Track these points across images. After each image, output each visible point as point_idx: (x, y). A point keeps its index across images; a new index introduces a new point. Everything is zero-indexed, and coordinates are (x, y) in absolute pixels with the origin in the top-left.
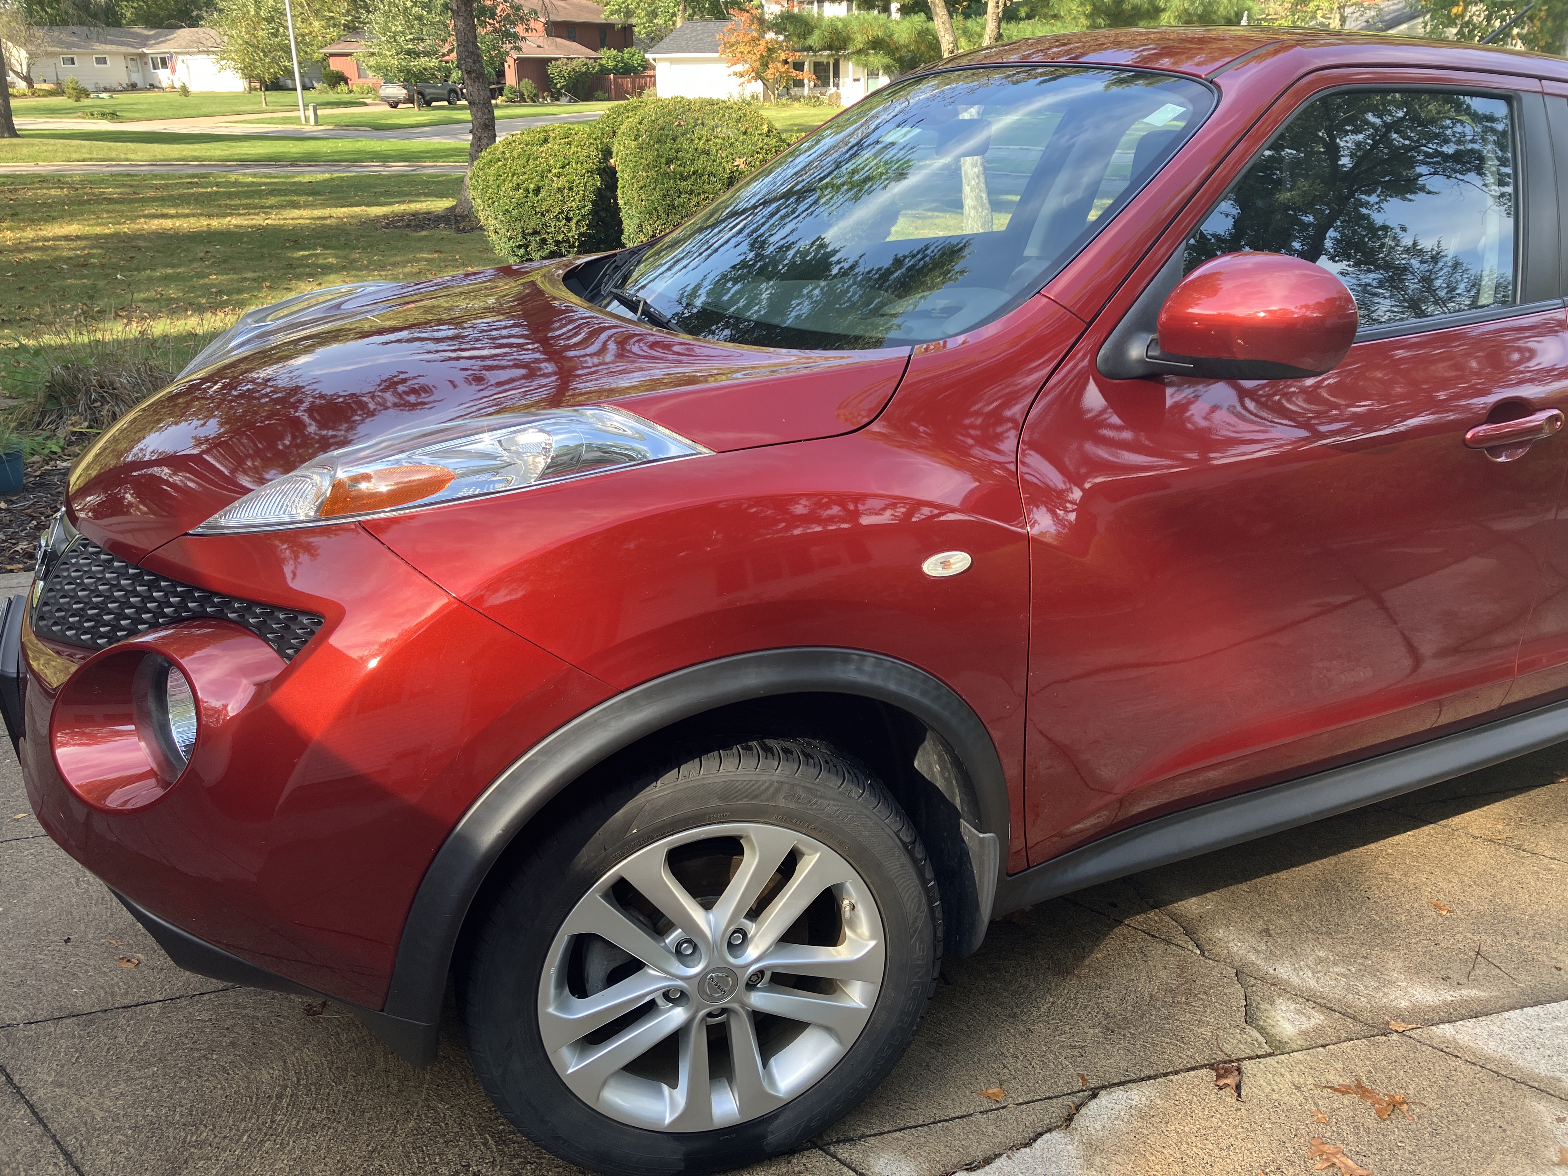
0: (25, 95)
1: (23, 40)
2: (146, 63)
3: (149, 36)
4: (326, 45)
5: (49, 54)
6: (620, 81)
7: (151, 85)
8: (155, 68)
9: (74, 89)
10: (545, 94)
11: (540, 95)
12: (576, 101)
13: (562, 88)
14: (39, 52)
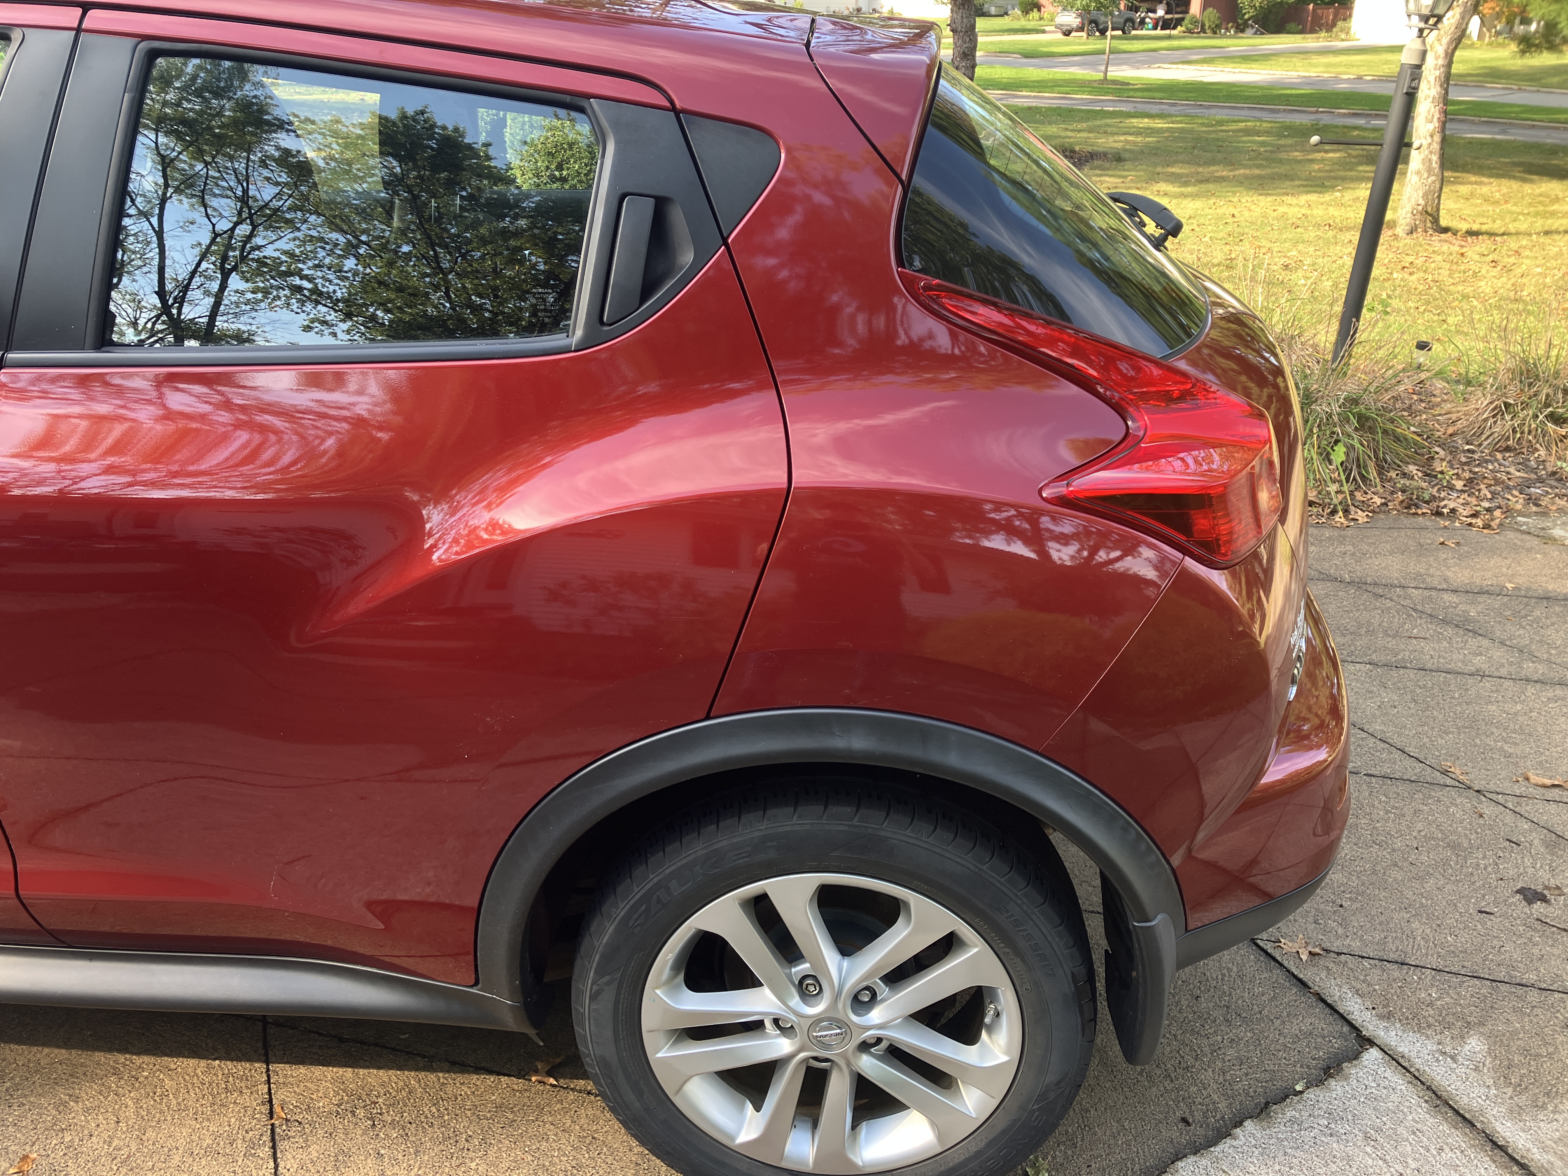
6: (1319, 12)
10: (1230, 25)
11: (1224, 26)
12: (1262, 34)
13: (1249, 19)
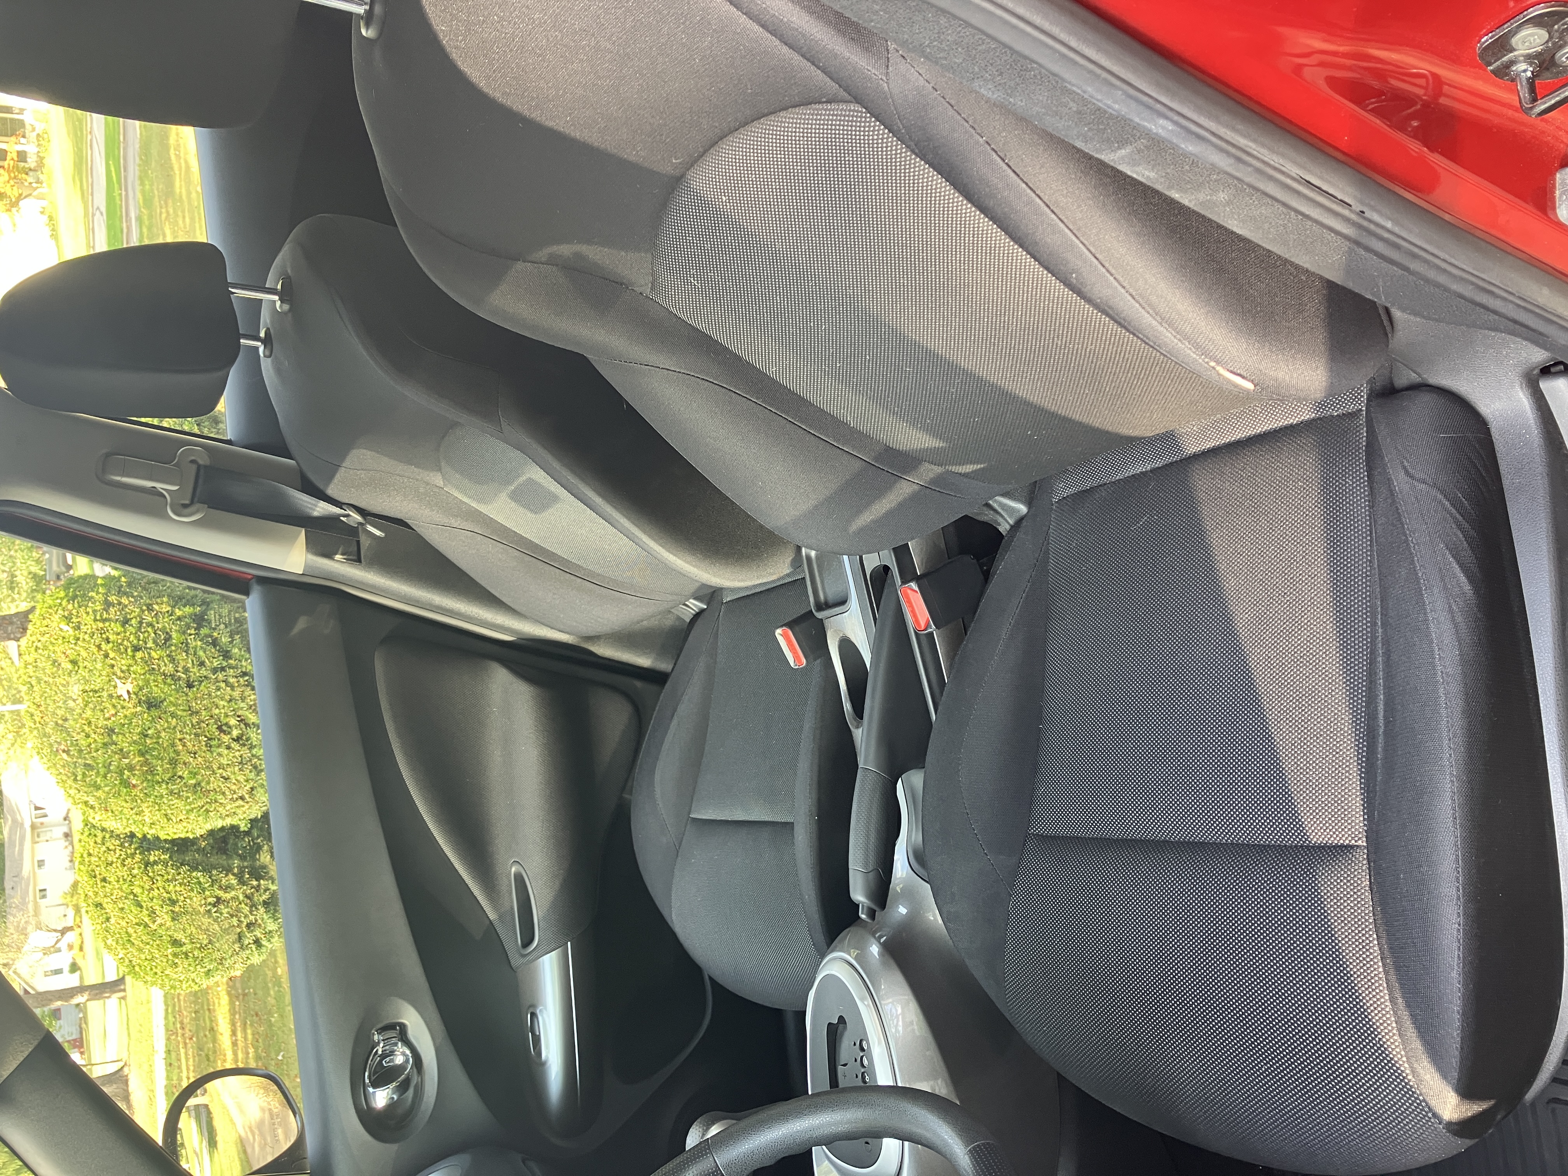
0: (81, 934)
1: (22, 937)
2: (42, 824)
3: (12, 820)
4: (10, 659)
5: (36, 914)
7: (65, 819)
8: (46, 816)
9: (72, 896)
14: (34, 923)
